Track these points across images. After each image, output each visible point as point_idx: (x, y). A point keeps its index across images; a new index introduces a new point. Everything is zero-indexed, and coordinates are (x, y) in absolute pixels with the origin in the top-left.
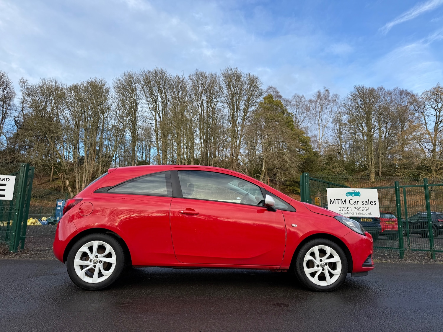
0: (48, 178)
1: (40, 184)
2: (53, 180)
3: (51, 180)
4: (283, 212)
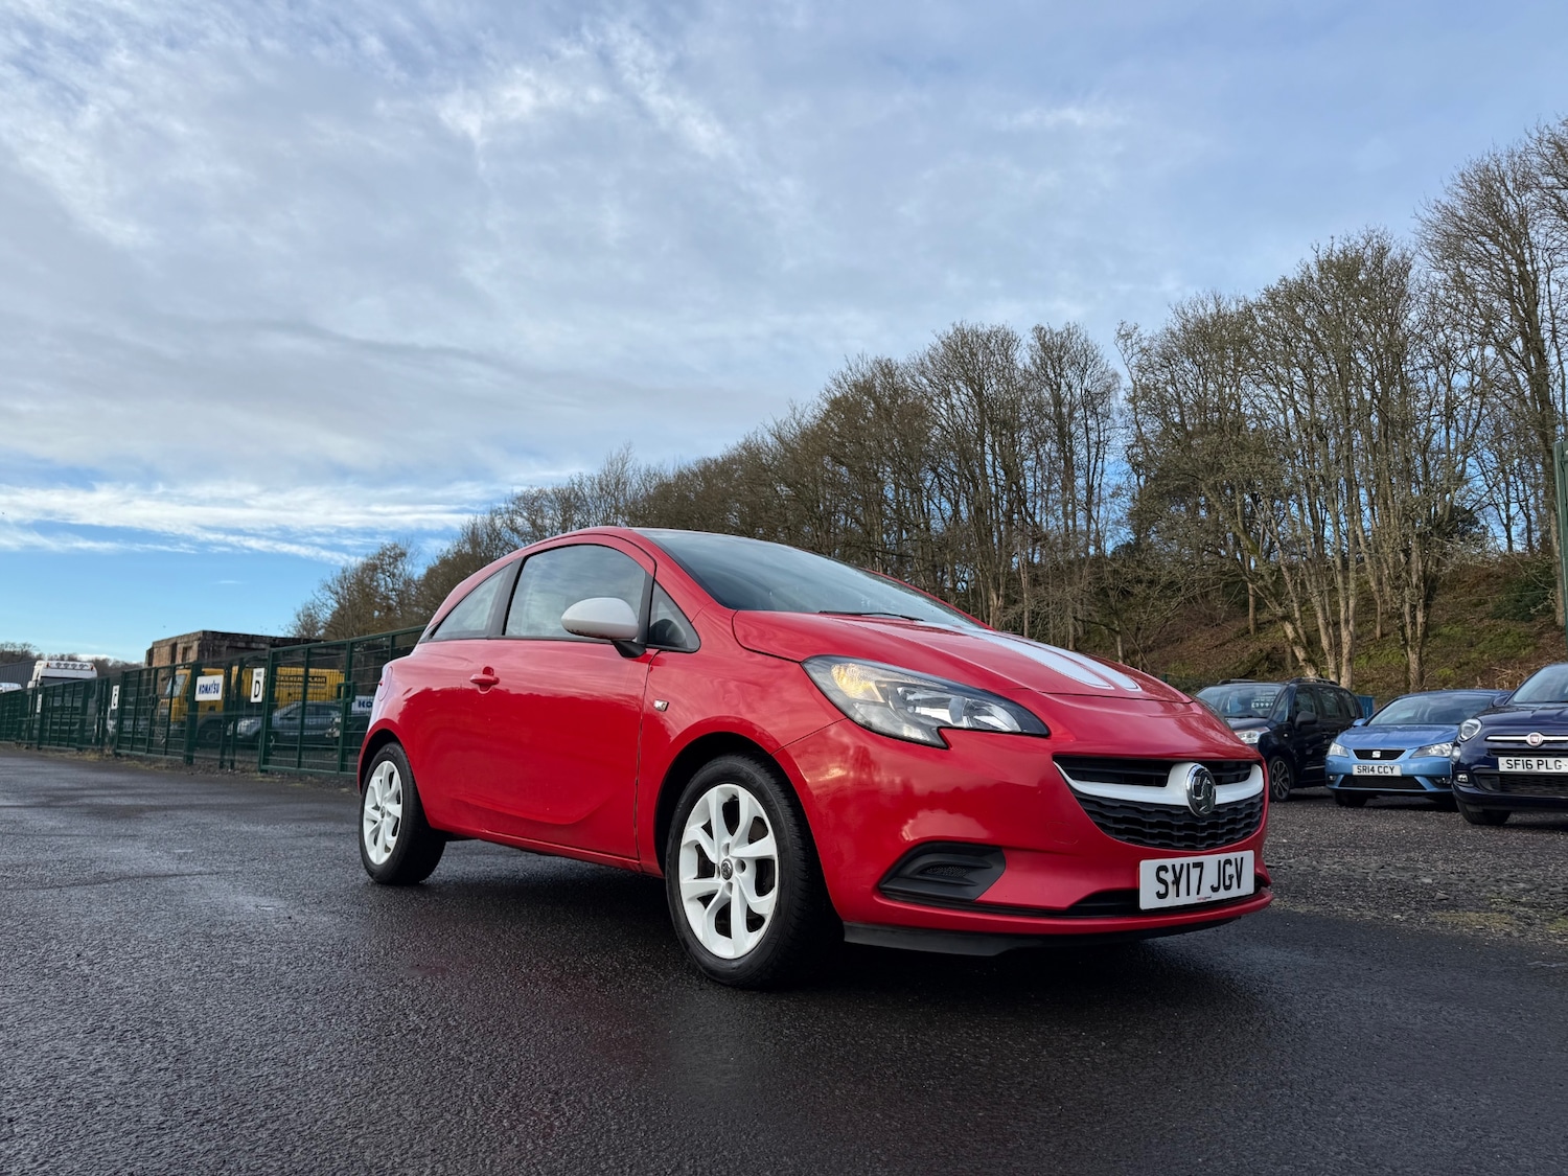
0: (1243, 625)
1: (1221, 645)
2: (1259, 628)
3: (1252, 627)
4: (658, 655)
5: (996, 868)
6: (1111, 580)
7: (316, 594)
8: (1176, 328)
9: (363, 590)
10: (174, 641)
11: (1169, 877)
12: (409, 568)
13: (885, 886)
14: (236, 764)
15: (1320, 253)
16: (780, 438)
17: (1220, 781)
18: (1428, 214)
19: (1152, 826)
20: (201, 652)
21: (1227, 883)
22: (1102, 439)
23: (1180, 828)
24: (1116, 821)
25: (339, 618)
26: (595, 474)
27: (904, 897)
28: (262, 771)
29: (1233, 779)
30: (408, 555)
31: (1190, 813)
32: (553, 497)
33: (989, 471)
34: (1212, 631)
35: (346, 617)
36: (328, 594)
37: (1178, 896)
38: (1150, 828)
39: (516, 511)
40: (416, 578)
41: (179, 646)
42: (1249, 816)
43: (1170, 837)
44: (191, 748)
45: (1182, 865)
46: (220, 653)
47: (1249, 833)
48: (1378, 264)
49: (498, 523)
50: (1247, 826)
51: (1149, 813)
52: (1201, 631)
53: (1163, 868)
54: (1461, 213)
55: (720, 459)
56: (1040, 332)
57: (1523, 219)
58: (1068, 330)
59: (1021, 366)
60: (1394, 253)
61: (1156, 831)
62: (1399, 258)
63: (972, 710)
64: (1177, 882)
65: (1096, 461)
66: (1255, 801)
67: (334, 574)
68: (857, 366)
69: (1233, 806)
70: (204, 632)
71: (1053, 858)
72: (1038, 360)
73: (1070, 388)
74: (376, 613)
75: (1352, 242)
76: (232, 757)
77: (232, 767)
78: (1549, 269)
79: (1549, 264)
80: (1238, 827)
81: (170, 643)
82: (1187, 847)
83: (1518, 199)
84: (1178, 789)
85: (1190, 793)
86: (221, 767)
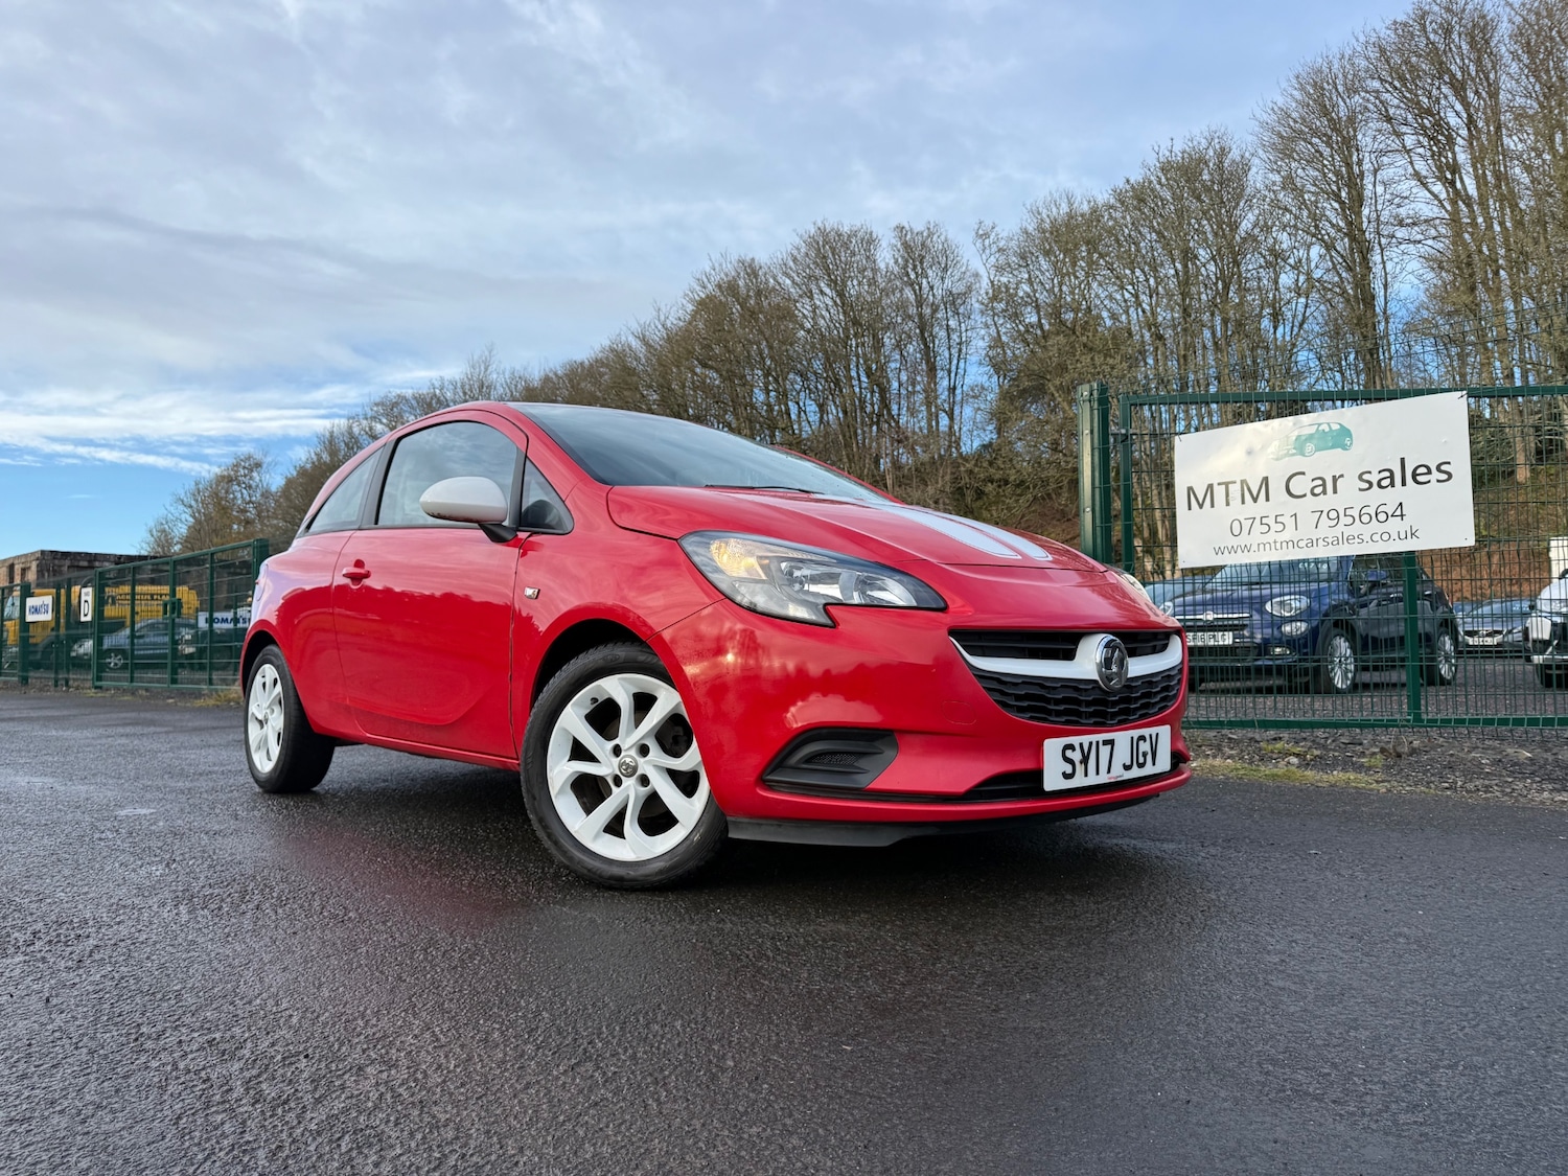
1: (1071, 539)
4: (530, 539)
5: (889, 753)
6: (967, 480)
7: (168, 507)
8: (1030, 229)
9: (220, 504)
10: (11, 562)
11: (1076, 756)
12: (266, 478)
13: (769, 777)
14: (71, 683)
15: (1161, 154)
16: (644, 340)
17: (1133, 653)
18: (1265, 116)
19: (1058, 702)
20: (40, 572)
21: (1141, 760)
22: (964, 339)
23: (1088, 704)
24: (1018, 698)
25: (197, 532)
26: (457, 378)
27: (788, 788)
28: (96, 688)
29: (1149, 650)
30: (264, 466)
31: (1100, 688)
32: (413, 402)
33: (854, 374)
34: (1064, 527)
35: (202, 532)
36: (181, 507)
37: (1086, 775)
38: (1055, 705)
39: (375, 418)
40: (274, 489)
41: (16, 567)
42: (1167, 688)
43: (1079, 714)
44: (24, 669)
45: (1091, 743)
46: (61, 573)
47: (1165, 707)
48: (1220, 166)
49: (356, 430)
50: (1164, 699)
51: (1055, 688)
52: (1054, 526)
53: (1071, 747)
54: (1295, 115)
55: (586, 361)
56: (902, 231)
57: (1351, 120)
58: (929, 229)
59: (882, 266)
60: (1235, 154)
61: (1062, 707)
62: (1238, 159)
63: (864, 584)
64: (1085, 760)
65: (958, 361)
66: (1172, 673)
67: (187, 487)
68: (721, 265)
69: (1148, 680)
70: (43, 552)
71: (947, 740)
72: (900, 260)
73: (932, 288)
74: (235, 527)
75: (1195, 143)
76: (66, 676)
77: (67, 685)
78: (1375, 172)
79: (1376, 166)
80: (1153, 701)
81: (7, 564)
82: (1096, 724)
83: (1348, 100)
84: (1087, 663)
85: (1100, 666)
86: (56, 686)
